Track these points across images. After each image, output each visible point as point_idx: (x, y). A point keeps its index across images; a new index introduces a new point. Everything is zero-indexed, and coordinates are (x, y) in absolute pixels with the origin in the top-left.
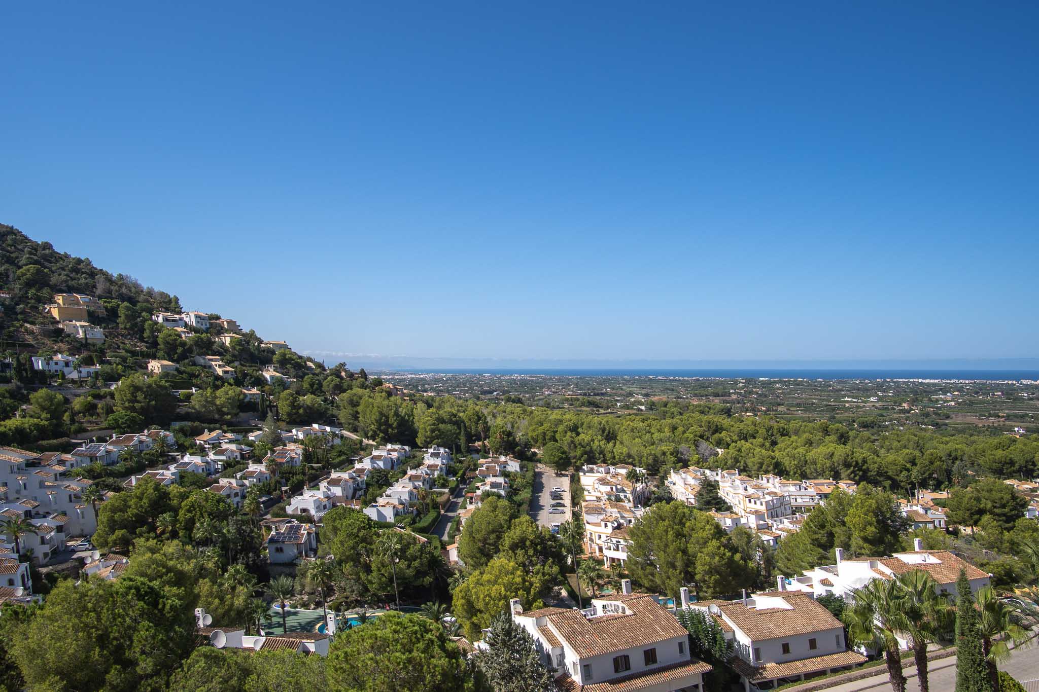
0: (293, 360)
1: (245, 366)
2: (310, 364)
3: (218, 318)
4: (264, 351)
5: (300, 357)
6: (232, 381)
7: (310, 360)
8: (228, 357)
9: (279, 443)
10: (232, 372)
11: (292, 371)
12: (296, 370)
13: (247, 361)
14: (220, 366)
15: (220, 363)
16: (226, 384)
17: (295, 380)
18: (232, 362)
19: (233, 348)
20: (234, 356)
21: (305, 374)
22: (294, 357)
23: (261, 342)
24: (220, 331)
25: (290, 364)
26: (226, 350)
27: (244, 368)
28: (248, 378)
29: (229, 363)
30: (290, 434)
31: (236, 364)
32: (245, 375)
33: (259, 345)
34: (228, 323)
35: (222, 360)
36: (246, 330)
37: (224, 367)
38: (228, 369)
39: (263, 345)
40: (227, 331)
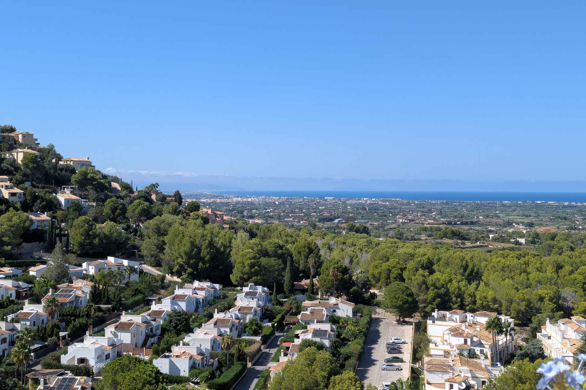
0: (96, 180)
1: (38, 188)
2: (115, 185)
3: (12, 130)
5: (105, 177)
6: (18, 205)
7: (116, 180)
8: (18, 177)
9: (65, 280)
10: (20, 194)
11: (92, 193)
12: (97, 192)
13: (40, 181)
14: (7, 187)
15: (8, 183)
16: (11, 209)
17: (94, 204)
18: (22, 182)
19: (26, 165)
20: (25, 175)
21: (107, 197)
22: (97, 177)
23: (60, 159)
24: (13, 145)
25: (92, 184)
26: (17, 168)
27: (36, 190)
28: (39, 201)
29: (17, 184)
30: (80, 269)
31: (27, 184)
32: (35, 198)
33: (57, 162)
34: (24, 136)
35: (10, 180)
36: (44, 144)
37: (11, 188)
38: (16, 190)
39: (61, 163)
40: (21, 146)
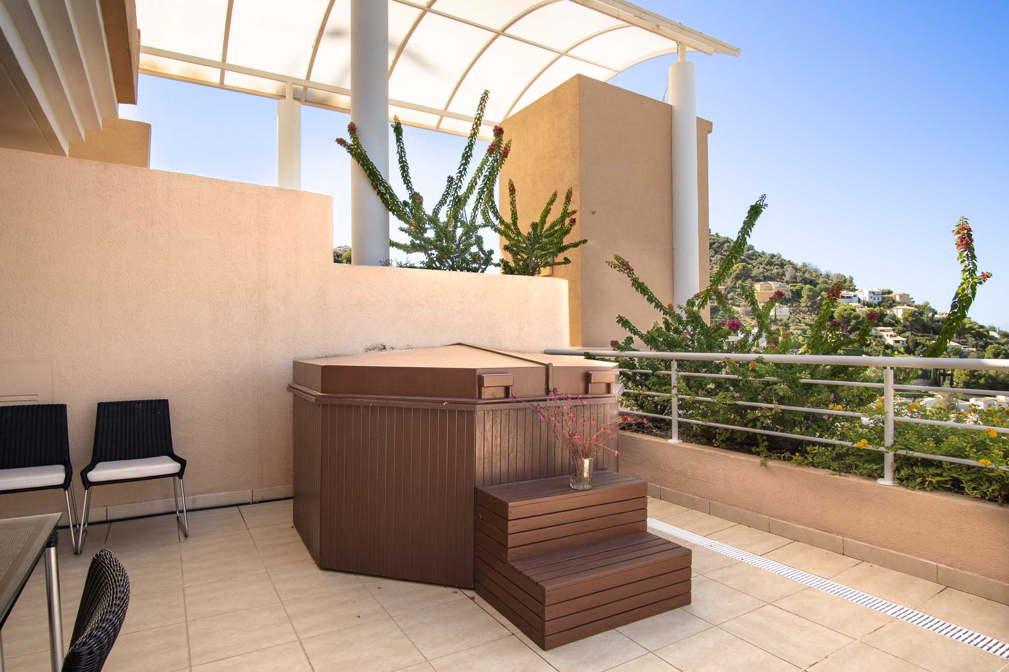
0: (974, 329)
1: (918, 336)
2: (992, 333)
3: (890, 292)
4: (938, 321)
5: (982, 327)
6: (902, 350)
7: (994, 329)
8: (899, 327)
9: (954, 411)
10: (903, 341)
11: (971, 340)
12: (976, 340)
13: (919, 331)
14: (891, 336)
15: (892, 333)
16: (896, 353)
17: (974, 349)
18: (904, 332)
19: (906, 319)
20: (905, 326)
21: (987, 344)
22: (976, 327)
23: (935, 313)
24: (893, 304)
25: (970, 333)
26: (898, 322)
27: (917, 338)
28: (920, 347)
29: (900, 333)
30: (967, 403)
31: (908, 334)
32: (917, 344)
33: (933, 316)
34: (901, 296)
35: (894, 330)
36: (919, 301)
37: (895, 336)
38: (899, 338)
39: (936, 316)
40: (899, 304)
